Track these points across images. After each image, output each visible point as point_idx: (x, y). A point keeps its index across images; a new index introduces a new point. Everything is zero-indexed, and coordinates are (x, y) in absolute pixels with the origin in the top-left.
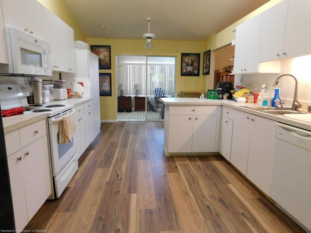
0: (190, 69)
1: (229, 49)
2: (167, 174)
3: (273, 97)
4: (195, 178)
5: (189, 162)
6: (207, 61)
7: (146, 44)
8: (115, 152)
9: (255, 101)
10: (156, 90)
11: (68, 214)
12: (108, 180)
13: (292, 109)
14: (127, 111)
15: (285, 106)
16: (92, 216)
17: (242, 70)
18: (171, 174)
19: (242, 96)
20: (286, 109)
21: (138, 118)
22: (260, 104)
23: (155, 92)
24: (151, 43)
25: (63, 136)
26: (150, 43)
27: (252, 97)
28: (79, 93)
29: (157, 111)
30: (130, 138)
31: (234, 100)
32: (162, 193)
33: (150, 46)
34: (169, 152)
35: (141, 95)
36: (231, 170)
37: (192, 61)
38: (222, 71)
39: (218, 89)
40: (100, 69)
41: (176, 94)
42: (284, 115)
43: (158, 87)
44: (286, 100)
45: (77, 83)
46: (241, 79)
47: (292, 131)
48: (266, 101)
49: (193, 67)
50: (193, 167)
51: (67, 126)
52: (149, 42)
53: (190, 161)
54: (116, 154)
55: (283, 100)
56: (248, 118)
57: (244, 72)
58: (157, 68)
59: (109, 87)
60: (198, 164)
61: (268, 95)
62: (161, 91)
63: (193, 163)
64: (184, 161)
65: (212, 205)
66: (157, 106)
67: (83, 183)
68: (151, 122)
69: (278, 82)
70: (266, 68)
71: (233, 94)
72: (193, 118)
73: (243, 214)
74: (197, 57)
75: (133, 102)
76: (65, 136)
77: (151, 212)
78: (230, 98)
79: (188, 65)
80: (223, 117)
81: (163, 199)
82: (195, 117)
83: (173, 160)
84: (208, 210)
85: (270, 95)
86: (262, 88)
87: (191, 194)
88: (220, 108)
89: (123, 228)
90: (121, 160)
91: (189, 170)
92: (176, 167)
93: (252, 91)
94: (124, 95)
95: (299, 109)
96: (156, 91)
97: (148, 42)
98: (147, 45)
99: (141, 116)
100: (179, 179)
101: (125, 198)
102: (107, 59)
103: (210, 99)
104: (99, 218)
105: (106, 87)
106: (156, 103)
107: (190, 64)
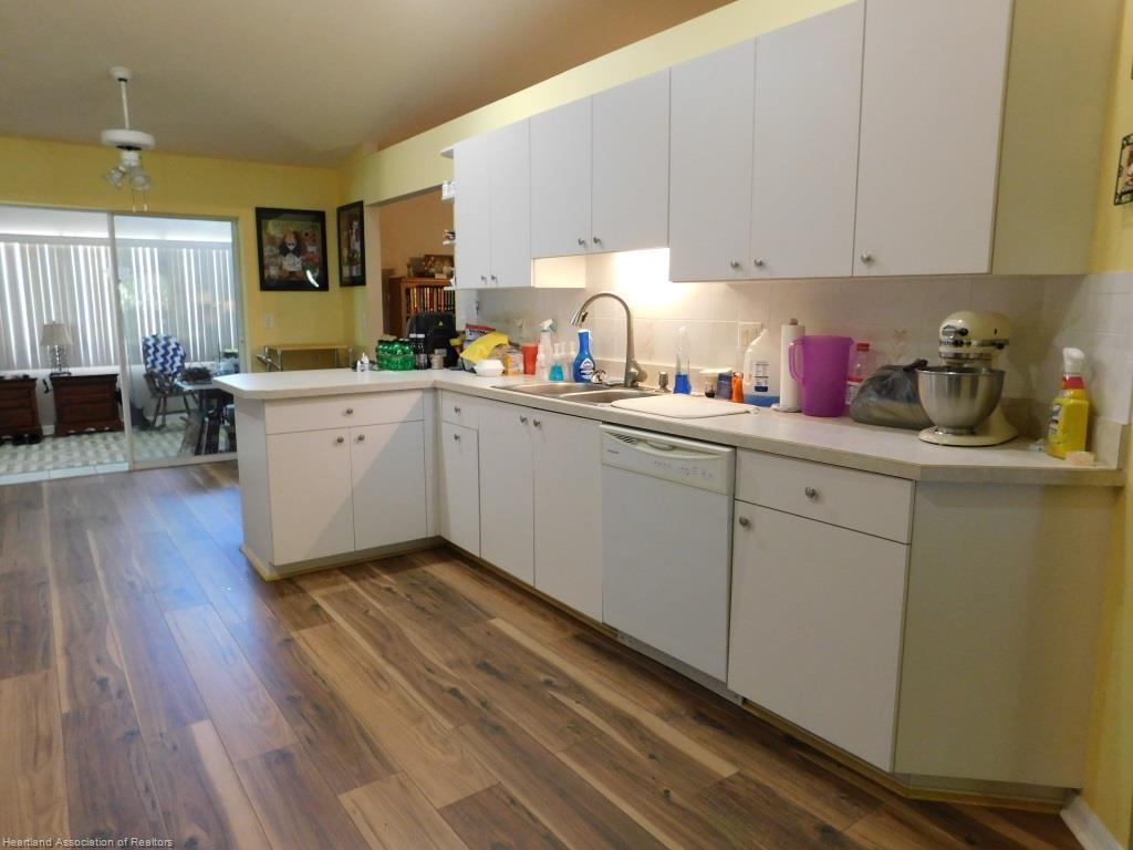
0: (293, 265)
1: (432, 205)
2: (294, 634)
3: (574, 354)
4: (389, 628)
5: (353, 585)
6: (354, 237)
7: (117, 169)
9: (529, 367)
10: (150, 343)
12: (66, 708)
13: (625, 386)
14: (18, 440)
15: (607, 379)
17: (483, 278)
18: (305, 632)
19: (490, 357)
20: (612, 386)
21: (86, 464)
22: (543, 377)
23: (145, 352)
24: (141, 167)
26: (134, 168)
27: (518, 357)
29: (163, 425)
30: (92, 543)
31: (463, 368)
32: (296, 693)
33: (139, 179)
34: (278, 564)
35: (80, 365)
37: (298, 237)
38: (402, 271)
39: (412, 336)
41: (246, 360)
42: (614, 403)
43: (154, 333)
44: (608, 363)
46: (478, 303)
47: (639, 440)
48: (560, 367)
49: (304, 261)
50: (374, 597)
52: (133, 164)
53: (354, 580)
54: (56, 613)
55: (602, 363)
56: (523, 420)
57: (491, 285)
58: (144, 257)
60: (384, 585)
61: (563, 349)
62: (170, 348)
63: (366, 584)
64: (336, 583)
65: (463, 683)
66: (158, 407)
68: (157, 472)
69: (586, 314)
70: (552, 274)
71: (458, 350)
72: (350, 437)
73: (548, 683)
74: (313, 223)
75: (46, 402)
77: (283, 756)
78: (452, 361)
79: (284, 250)
80: (444, 426)
81: (309, 710)
82: (357, 433)
83: (298, 587)
84: (455, 699)
85: (568, 349)
86: (544, 331)
87: (391, 671)
88: (429, 397)
89: (206, 829)
90: (88, 630)
91: (362, 606)
92: (316, 607)
93: (515, 341)
95: (640, 384)
96: (146, 347)
97: (127, 163)
98: (124, 174)
99: (98, 454)
100: (338, 640)
101: (169, 745)
103: (391, 369)
106: (154, 396)
107: (291, 248)
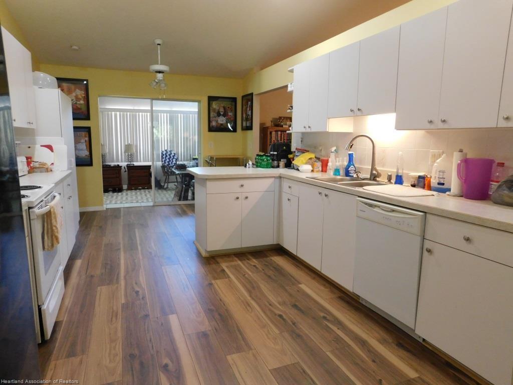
0: (223, 121)
1: (283, 95)
2: (213, 282)
3: (346, 163)
5: (239, 262)
6: (248, 109)
7: (155, 81)
8: (119, 258)
9: (324, 169)
10: (164, 153)
11: (75, 360)
12: (123, 301)
13: (370, 179)
14: (114, 191)
15: (361, 176)
16: (117, 355)
17: (304, 127)
18: (218, 281)
19: (306, 163)
20: (364, 179)
21: (137, 202)
22: (330, 174)
23: (162, 157)
24: (164, 80)
25: (50, 237)
26: (161, 80)
27: (319, 164)
28: (46, 164)
29: (167, 188)
30: (137, 235)
31: (294, 168)
32: (212, 307)
33: (163, 85)
34: (208, 250)
35: (138, 162)
36: (298, 266)
37: (224, 108)
38: (268, 124)
39: (271, 153)
40: (74, 119)
41: (201, 161)
42: (364, 188)
43: (166, 149)
44: (362, 168)
45: (41, 146)
46: (302, 138)
47: (376, 206)
48: (339, 169)
49: (226, 119)
50: (248, 269)
51: (56, 221)
52: (161, 79)
53: (241, 260)
54: (122, 262)
55: (359, 168)
56: (320, 193)
57: (308, 130)
58: (164, 118)
59: (87, 150)
60: (253, 264)
61: (340, 161)
62: (171, 156)
63: (245, 262)
64: (232, 261)
65: (285, 313)
66: (166, 180)
67: (81, 311)
68: (164, 207)
69: (353, 145)
70: (337, 126)
71: (292, 160)
72: (242, 197)
73: (325, 318)
74: (230, 103)
75: (125, 175)
76: (54, 237)
77: (205, 335)
78: (289, 165)
79: (219, 115)
80: (283, 193)
81: (217, 316)
82: (245, 195)
83: (216, 261)
84: (281, 319)
85: (343, 161)
86: (332, 152)
87: (254, 304)
88: (278, 180)
89: (172, 361)
90: (133, 270)
91: (243, 272)
92: (223, 271)
93: (318, 157)
94: (107, 164)
95: (378, 179)
96: (163, 155)
97: (158, 78)
98: (157, 83)
99: (142, 198)
100: (231, 286)
101: (160, 323)
102: (82, 102)
103: (261, 167)
104: (130, 356)
105: (82, 150)
106: (164, 175)
107: (222, 113)
